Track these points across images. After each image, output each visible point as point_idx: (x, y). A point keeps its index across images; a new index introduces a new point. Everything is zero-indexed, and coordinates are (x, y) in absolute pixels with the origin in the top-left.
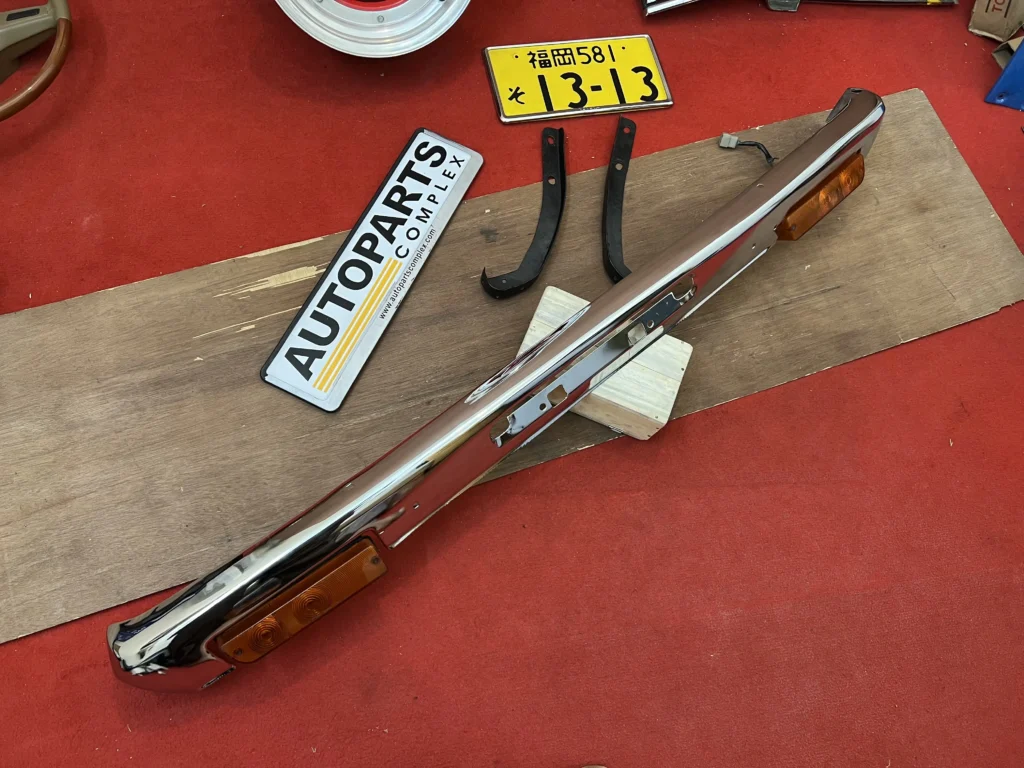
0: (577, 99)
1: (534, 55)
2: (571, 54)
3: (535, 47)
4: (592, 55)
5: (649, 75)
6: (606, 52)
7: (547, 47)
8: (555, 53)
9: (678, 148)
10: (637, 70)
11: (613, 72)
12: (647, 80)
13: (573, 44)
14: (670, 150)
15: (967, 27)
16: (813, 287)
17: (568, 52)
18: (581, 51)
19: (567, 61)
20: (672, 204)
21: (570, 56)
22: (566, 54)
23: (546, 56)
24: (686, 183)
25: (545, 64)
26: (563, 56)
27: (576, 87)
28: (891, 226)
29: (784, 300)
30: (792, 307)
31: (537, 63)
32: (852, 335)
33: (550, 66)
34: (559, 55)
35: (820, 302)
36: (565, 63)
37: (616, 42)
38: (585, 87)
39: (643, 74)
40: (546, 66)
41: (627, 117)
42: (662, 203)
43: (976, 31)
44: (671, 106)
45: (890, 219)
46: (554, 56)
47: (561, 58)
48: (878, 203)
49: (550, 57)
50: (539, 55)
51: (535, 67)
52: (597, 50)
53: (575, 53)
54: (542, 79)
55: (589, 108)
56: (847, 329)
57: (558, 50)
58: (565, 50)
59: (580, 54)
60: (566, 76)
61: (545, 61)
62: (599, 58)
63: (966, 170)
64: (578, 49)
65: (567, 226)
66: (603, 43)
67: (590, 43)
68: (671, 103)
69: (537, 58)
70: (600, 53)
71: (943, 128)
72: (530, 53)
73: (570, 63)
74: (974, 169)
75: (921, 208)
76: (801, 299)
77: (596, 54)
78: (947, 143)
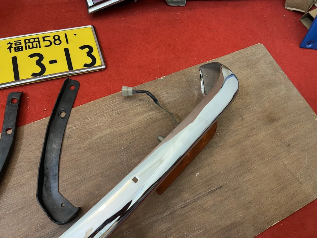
0: (38, 70)
1: (12, 44)
2: (39, 41)
3: (12, 39)
4: (52, 40)
5: (91, 49)
6: (63, 38)
7: (22, 38)
8: (27, 41)
9: (107, 97)
10: (82, 48)
11: (67, 51)
12: (89, 54)
13: (40, 35)
14: (102, 99)
15: (284, 7)
16: (203, 190)
17: (36, 40)
18: (46, 39)
19: (35, 46)
20: (101, 138)
21: (37, 43)
22: (35, 41)
23: (20, 43)
24: (112, 121)
25: (19, 49)
26: (32, 43)
27: (39, 63)
28: (252, 136)
29: (182, 203)
30: (187, 209)
31: (13, 49)
32: (233, 226)
33: (22, 50)
34: (29, 42)
35: (209, 202)
36: (33, 47)
37: (70, 31)
38: (45, 62)
39: (87, 50)
40: (19, 51)
41: (73, 78)
42: (93, 138)
43: (289, 8)
44: (104, 69)
45: (252, 130)
46: (26, 43)
47: (30, 44)
48: (243, 119)
49: (23, 44)
50: (15, 44)
51: (10, 52)
52: (57, 37)
53: (41, 40)
54: (14, 59)
55: (47, 75)
56: (228, 222)
57: (29, 40)
58: (34, 39)
59: (44, 40)
60: (31, 56)
61: (18, 47)
62: (58, 42)
63: (295, 91)
64: (44, 38)
65: (17, 166)
66: (61, 33)
67: (51, 33)
68: (104, 67)
69: (13, 46)
70: (59, 39)
71: (278, 66)
72: (9, 43)
73: (37, 47)
74: (300, 90)
75: (271, 119)
76: (195, 201)
77: (55, 40)
78: (281, 75)
